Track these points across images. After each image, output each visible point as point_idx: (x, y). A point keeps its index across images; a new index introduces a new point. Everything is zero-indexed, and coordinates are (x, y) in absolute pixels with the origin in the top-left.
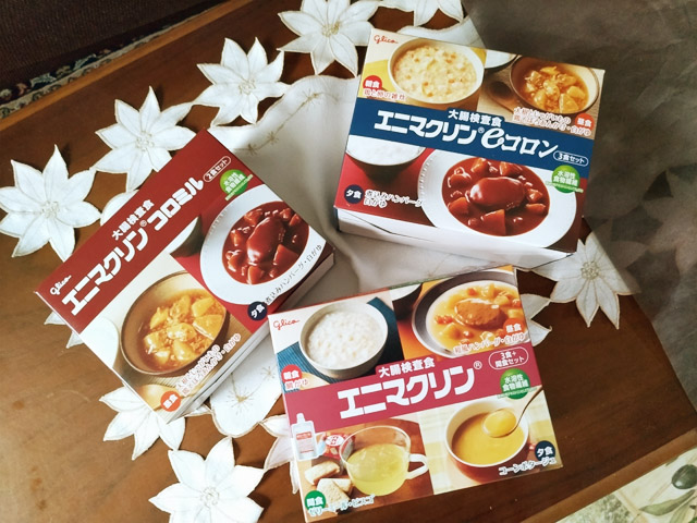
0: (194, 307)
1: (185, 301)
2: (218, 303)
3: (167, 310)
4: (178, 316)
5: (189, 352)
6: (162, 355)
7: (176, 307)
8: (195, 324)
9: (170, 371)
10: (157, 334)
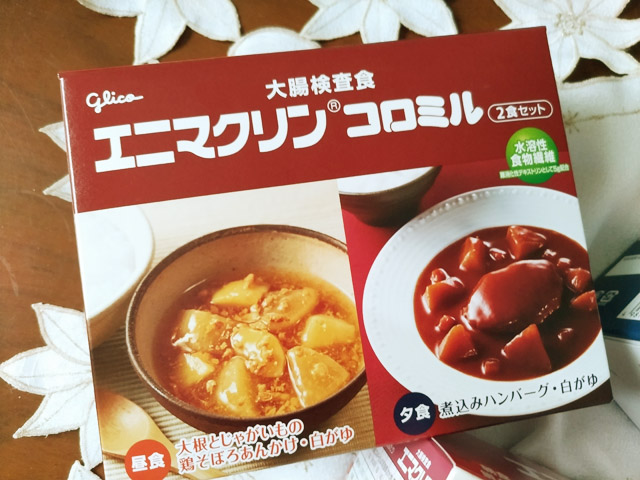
0: (314, 321)
1: (306, 298)
2: (358, 347)
3: (263, 290)
4: (274, 315)
5: (244, 398)
6: (196, 366)
7: (283, 298)
8: (292, 354)
9: (188, 407)
10: (215, 319)
